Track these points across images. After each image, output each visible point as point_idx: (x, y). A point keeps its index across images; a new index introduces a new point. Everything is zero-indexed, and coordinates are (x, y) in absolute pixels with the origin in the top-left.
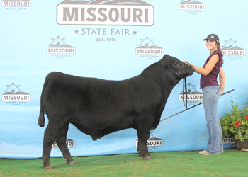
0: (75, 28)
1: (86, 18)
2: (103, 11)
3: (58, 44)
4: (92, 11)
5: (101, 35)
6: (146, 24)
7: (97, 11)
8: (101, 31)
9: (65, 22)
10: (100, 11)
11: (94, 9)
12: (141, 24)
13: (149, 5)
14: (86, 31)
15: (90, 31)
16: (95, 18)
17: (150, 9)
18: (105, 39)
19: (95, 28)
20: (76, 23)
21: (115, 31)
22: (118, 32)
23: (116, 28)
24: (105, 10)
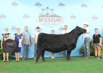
0: (42, 23)
19: (47, 23)
23: (53, 23)
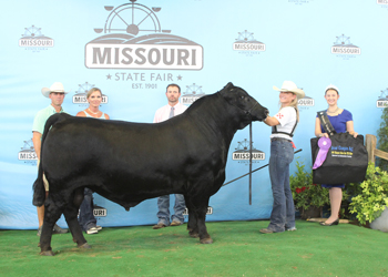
0: (107, 72)
1: (120, 60)
2: (141, 52)
3: (87, 91)
4: (128, 52)
5: (139, 81)
6: (194, 67)
7: (134, 51)
8: (139, 76)
9: (95, 66)
10: (137, 52)
11: (131, 50)
12: (187, 67)
13: (197, 44)
14: (121, 76)
15: (126, 76)
16: (131, 60)
17: (198, 49)
18: (143, 86)
19: (132, 72)
20: (109, 66)
21: (156, 76)
22: (159, 77)
23: (157, 72)
24: (144, 50)
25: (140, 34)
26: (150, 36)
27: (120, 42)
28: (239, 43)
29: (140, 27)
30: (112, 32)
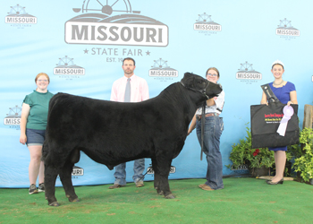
0: (84, 47)
1: (96, 37)
2: (114, 30)
3: (66, 64)
4: (103, 30)
5: (113, 56)
6: (160, 44)
7: (108, 29)
8: (113, 51)
9: (73, 41)
10: (111, 30)
11: (105, 28)
12: (154, 44)
13: (163, 24)
14: (97, 51)
15: (101, 51)
17: (164, 29)
18: (117, 60)
19: (106, 47)
20: (86, 42)
21: (127, 51)
22: (130, 52)
23: (128, 48)
24: (117, 28)
25: (114, 14)
26: (122, 16)
27: (96, 21)
28: (199, 24)
29: (113, 8)
30: (89, 12)
